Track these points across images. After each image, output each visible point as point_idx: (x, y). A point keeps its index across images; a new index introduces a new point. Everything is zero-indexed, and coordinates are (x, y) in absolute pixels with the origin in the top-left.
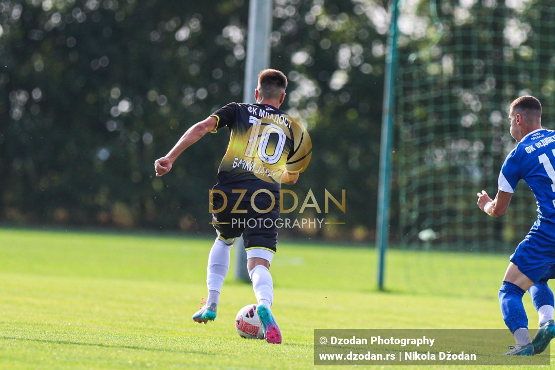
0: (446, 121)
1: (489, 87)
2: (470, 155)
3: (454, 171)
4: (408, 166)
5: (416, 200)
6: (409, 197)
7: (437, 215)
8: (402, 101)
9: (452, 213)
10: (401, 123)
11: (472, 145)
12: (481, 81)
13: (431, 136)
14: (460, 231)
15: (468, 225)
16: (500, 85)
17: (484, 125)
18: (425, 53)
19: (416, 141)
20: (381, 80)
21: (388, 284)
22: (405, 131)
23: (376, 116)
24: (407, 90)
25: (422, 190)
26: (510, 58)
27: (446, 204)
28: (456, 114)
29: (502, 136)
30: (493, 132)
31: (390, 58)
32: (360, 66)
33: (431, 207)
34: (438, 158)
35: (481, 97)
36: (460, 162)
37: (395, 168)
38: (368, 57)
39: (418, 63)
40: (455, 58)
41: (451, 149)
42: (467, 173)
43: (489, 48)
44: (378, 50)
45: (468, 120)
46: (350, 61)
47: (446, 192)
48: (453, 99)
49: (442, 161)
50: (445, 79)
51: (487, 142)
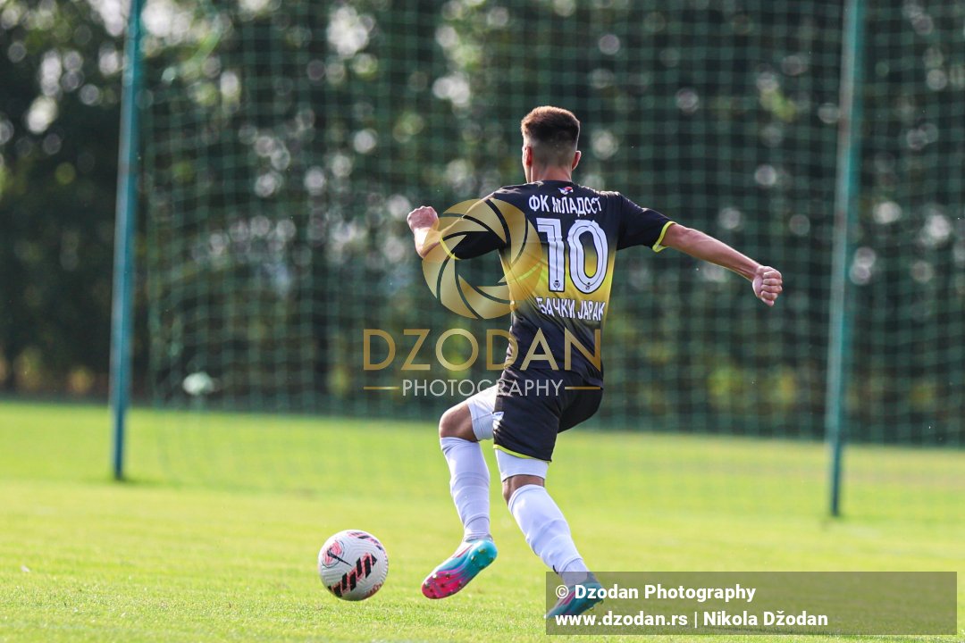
0: (228, 186)
1: (302, 127)
2: (270, 245)
3: (243, 272)
4: (164, 266)
5: (178, 324)
6: (166, 318)
7: (215, 350)
8: (151, 151)
9: (240, 345)
10: (151, 189)
11: (274, 226)
12: (289, 116)
13: (202, 212)
14: (255, 377)
15: (269, 367)
16: (321, 123)
17: (293, 192)
18: (190, 68)
19: (177, 220)
20: (114, 114)
21: (131, 468)
22: (157, 203)
23: (107, 178)
24: (161, 132)
25: (188, 305)
26: (338, 76)
27: (230, 330)
28: (246, 173)
29: (327, 210)
30: (310, 204)
31: (129, 76)
32: (78, 91)
33: (203, 335)
34: (217, 249)
35: (290, 144)
36: (253, 257)
37: (140, 268)
38: (91, 74)
39: (179, 84)
40: (242, 77)
41: (236, 234)
42: (266, 276)
43: (301, 58)
44: (109, 62)
45: (267, 184)
46: (61, 81)
47: (230, 310)
48: (241, 148)
49: (222, 255)
50: (226, 112)
51: (300, 222)
